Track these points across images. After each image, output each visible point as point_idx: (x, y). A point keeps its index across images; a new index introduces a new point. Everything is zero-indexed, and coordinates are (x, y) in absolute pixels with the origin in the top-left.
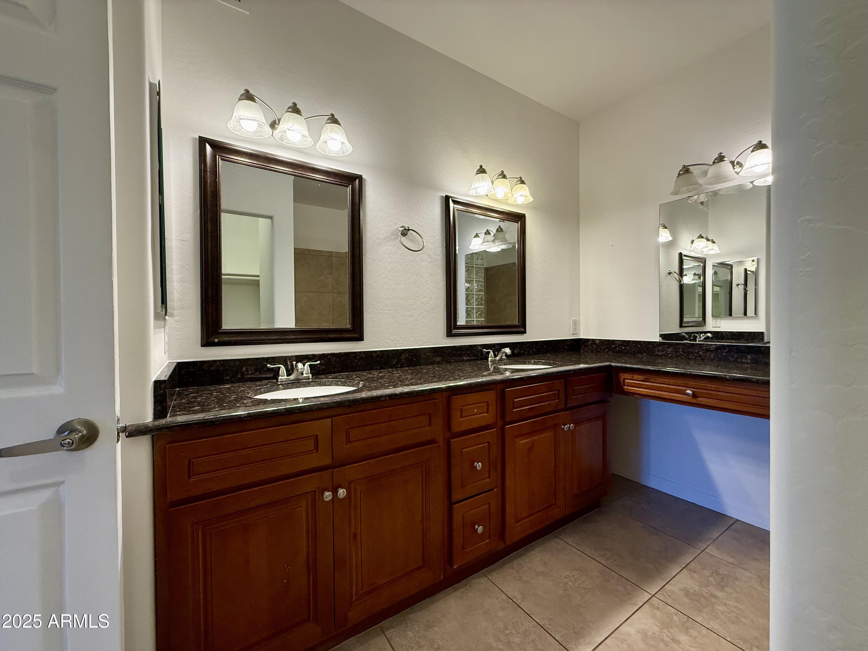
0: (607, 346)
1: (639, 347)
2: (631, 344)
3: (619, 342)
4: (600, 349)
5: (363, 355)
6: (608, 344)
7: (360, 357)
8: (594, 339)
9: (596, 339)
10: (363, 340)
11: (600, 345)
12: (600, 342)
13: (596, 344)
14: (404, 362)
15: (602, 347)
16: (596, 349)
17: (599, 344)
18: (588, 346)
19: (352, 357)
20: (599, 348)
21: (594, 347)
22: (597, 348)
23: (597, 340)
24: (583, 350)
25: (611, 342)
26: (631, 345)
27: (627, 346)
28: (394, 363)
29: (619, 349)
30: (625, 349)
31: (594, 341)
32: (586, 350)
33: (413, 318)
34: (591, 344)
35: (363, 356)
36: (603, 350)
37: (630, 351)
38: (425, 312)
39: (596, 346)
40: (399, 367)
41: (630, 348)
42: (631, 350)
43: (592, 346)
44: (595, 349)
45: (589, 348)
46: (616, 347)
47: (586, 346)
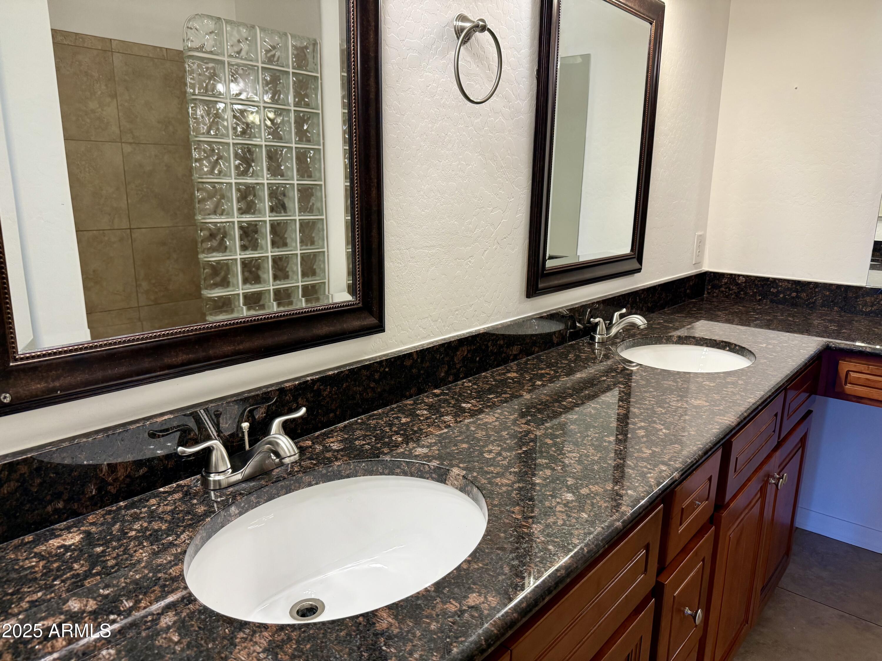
0: (761, 289)
1: (827, 296)
2: (811, 289)
3: (786, 284)
4: (746, 294)
5: (385, 368)
6: (762, 286)
7: (381, 373)
8: (735, 275)
9: (739, 276)
10: (383, 331)
11: (745, 287)
12: (746, 280)
13: (737, 284)
14: (461, 367)
15: (749, 291)
16: (737, 295)
17: (744, 285)
18: (721, 286)
19: (364, 378)
20: (742, 293)
21: (732, 290)
22: (739, 292)
23: (741, 277)
24: (708, 293)
25: (771, 281)
26: (810, 291)
27: (803, 291)
28: (443, 374)
29: (784, 296)
30: (797, 297)
31: (733, 278)
32: (715, 295)
33: (473, 261)
34: (726, 283)
35: (387, 370)
36: (752, 296)
37: (807, 301)
38: (494, 245)
39: (738, 288)
40: (451, 382)
41: (807, 296)
42: (809, 299)
43: (729, 288)
44: (735, 293)
45: (722, 292)
46: (779, 292)
47: (714, 287)
